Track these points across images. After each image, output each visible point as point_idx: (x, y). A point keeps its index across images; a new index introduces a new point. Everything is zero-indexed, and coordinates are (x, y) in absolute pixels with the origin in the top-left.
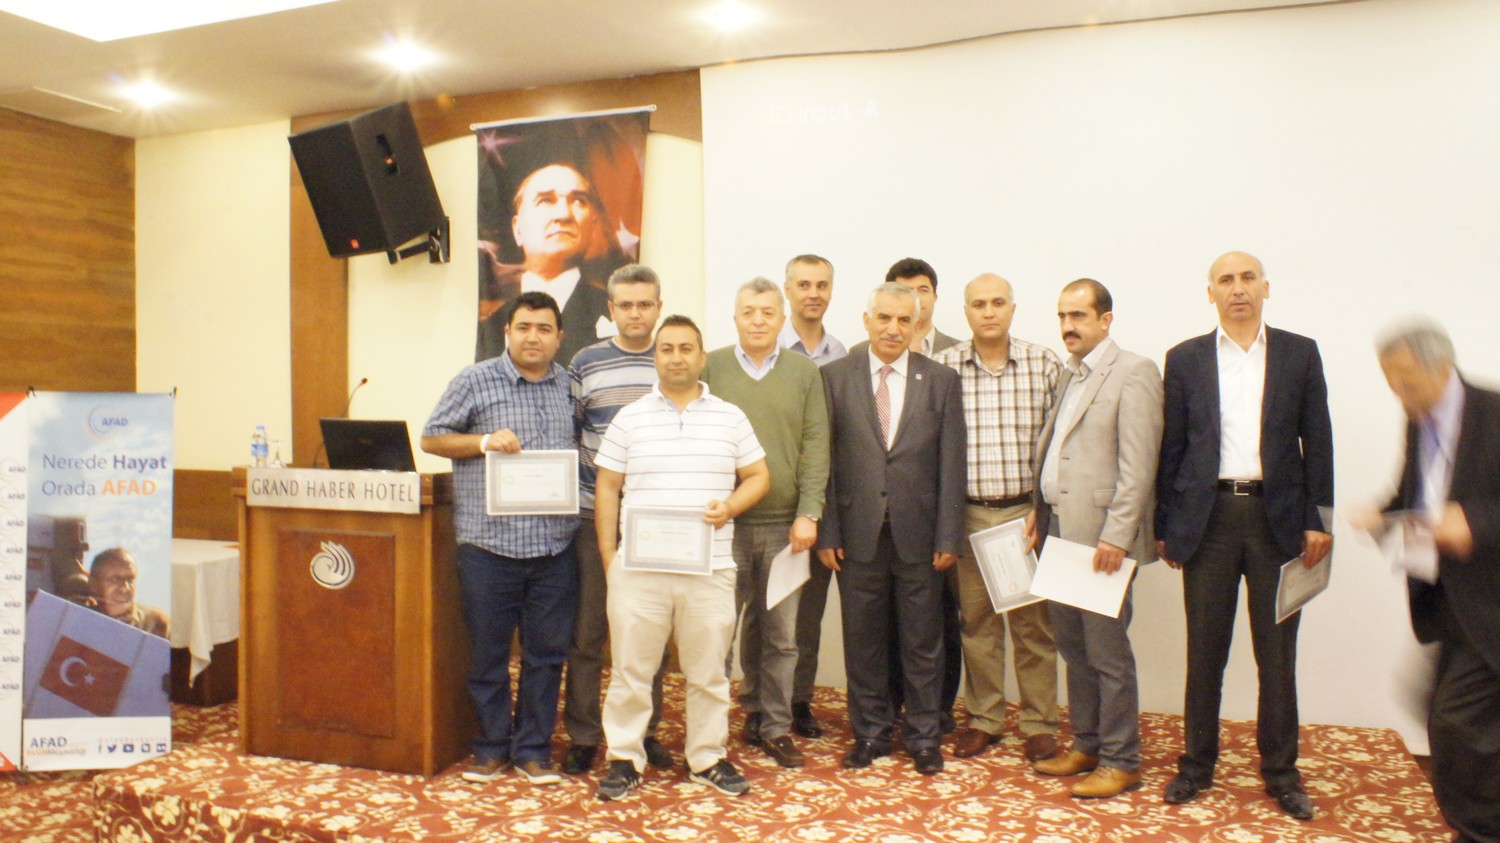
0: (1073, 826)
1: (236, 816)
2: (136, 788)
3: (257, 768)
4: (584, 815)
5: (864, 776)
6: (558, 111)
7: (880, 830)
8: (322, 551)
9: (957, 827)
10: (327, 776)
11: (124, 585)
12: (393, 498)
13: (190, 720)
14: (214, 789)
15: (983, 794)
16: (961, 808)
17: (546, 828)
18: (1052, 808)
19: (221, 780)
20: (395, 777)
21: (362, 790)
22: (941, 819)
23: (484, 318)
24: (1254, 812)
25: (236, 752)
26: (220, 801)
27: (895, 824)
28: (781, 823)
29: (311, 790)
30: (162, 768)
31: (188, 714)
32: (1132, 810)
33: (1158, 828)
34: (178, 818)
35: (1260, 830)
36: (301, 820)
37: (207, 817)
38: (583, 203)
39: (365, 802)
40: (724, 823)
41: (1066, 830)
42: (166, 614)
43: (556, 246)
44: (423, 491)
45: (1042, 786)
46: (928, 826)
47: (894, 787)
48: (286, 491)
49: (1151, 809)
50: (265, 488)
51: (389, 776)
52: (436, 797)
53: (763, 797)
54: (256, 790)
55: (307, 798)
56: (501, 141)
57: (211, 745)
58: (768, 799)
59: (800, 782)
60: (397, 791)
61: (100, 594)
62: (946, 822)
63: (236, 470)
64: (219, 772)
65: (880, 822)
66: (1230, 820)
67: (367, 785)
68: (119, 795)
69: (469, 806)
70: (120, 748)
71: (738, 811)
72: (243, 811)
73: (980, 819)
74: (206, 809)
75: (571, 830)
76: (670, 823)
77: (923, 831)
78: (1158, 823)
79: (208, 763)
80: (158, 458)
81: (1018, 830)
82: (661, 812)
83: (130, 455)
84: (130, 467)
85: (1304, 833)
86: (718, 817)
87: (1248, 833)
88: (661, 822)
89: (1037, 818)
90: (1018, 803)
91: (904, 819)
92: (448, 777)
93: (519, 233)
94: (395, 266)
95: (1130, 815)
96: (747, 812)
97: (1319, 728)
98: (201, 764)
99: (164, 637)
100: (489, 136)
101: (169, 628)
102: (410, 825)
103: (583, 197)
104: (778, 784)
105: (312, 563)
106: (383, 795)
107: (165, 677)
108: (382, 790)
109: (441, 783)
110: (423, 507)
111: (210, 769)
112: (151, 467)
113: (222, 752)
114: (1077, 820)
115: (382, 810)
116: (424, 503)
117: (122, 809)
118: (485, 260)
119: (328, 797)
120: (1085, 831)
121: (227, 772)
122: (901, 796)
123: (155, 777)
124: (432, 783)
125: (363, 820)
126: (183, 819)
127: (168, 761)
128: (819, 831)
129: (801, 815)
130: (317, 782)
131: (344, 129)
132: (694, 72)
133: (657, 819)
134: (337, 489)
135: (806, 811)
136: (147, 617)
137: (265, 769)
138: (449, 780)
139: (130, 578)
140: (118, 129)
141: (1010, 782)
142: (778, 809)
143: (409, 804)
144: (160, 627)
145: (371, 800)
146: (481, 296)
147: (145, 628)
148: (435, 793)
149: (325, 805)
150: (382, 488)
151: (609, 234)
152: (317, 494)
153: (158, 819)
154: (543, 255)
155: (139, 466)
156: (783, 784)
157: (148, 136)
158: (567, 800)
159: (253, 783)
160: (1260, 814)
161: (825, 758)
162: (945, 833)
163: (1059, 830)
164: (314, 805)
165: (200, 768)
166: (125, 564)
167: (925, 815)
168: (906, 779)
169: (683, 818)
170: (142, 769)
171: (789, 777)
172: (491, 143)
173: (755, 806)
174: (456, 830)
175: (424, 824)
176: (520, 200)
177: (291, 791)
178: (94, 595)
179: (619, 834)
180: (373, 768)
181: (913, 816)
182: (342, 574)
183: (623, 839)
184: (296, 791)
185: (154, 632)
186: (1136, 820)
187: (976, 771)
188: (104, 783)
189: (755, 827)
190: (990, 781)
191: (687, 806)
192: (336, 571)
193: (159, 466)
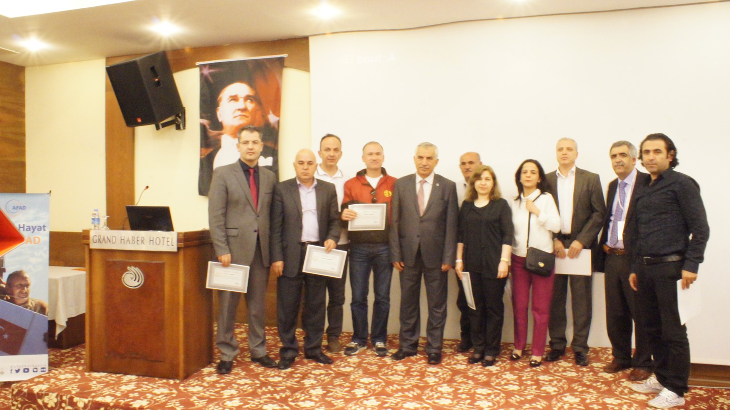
0: (493, 396)
1: (87, 402)
2: (34, 390)
3: (95, 378)
4: (259, 396)
5: (392, 375)
6: (238, 56)
7: (402, 400)
8: (128, 271)
9: (438, 398)
10: (131, 381)
11: (24, 289)
12: (163, 245)
13: (56, 356)
14: (74, 389)
15: (450, 382)
16: (439, 389)
17: (242, 404)
18: (482, 388)
19: (77, 384)
20: (165, 381)
21: (149, 387)
22: (431, 394)
23: (203, 157)
24: (576, 388)
25: (84, 371)
26: (78, 395)
27: (409, 397)
28: (354, 399)
29: (124, 388)
30: (47, 379)
31: (55, 353)
32: (519, 388)
33: (532, 396)
34: (56, 404)
35: (579, 396)
36: (120, 403)
37: (72, 403)
38: (252, 101)
39: (151, 393)
40: (327, 399)
41: (489, 398)
42: (46, 303)
43: (238, 122)
44: (179, 241)
45: (477, 378)
46: (424, 398)
47: (407, 380)
48: (110, 241)
49: (528, 388)
50: (99, 240)
51: (161, 381)
52: (186, 390)
53: (345, 385)
54: (96, 389)
55: (122, 392)
56: (212, 71)
57: (71, 368)
58: (347, 387)
59: (362, 378)
60: (167, 388)
61: (12, 294)
62: (433, 396)
63: (84, 231)
64: (76, 380)
65: (401, 396)
66: (565, 392)
67: (151, 385)
68: (25, 394)
69: (202, 394)
70: (22, 370)
71: (333, 392)
72: (91, 399)
73: (449, 394)
74: (71, 399)
75: (254, 404)
76: (301, 399)
77: (423, 400)
78: (532, 394)
79: (70, 376)
80: (42, 225)
81: (467, 399)
82: (297, 394)
83: (27, 224)
84: (27, 230)
85: (599, 397)
86: (324, 395)
87: (573, 398)
88: (297, 399)
89: (475, 393)
90: (466, 386)
91: (413, 395)
92: (191, 380)
93: (220, 116)
94: (158, 131)
95: (519, 391)
96: (338, 393)
97: (603, 349)
98: (66, 377)
99: (45, 314)
100: (205, 68)
101: (47, 310)
102: (175, 404)
103: (252, 98)
104: (351, 380)
105: (123, 277)
106: (160, 389)
107: (45, 335)
108: (159, 387)
109: (188, 383)
110: (179, 249)
111: (71, 379)
112: (38, 230)
113: (77, 370)
114: (494, 393)
115: (160, 397)
116: (180, 246)
117: (27, 400)
118: (203, 128)
119: (132, 391)
120: (498, 398)
121: (80, 381)
122: (411, 384)
123: (44, 384)
124: (183, 383)
125: (151, 402)
126: (59, 404)
127: (49, 376)
128: (373, 402)
129: (364, 394)
130: (126, 384)
131: (135, 63)
132: (306, 38)
133: (295, 398)
134: (136, 240)
135: (366, 392)
136: (36, 304)
137: (100, 378)
138: (192, 381)
139: (27, 285)
140: (18, 62)
141: (461, 377)
142: (353, 391)
143: (173, 393)
144: (42, 309)
145: (153, 392)
146: (201, 147)
147: (35, 311)
148: (185, 388)
149: (131, 395)
150: (158, 239)
151: (264, 116)
152: (125, 242)
153: (45, 405)
154: (232, 126)
155: (32, 230)
156: (354, 379)
157: (33, 65)
158: (250, 390)
159: (94, 385)
160: (578, 389)
161: (373, 366)
162: (433, 401)
163: (486, 399)
164: (126, 395)
165: (66, 379)
166: (25, 279)
167: (423, 393)
168: (412, 376)
169: (307, 396)
170: (36, 380)
171: (357, 376)
172: (206, 72)
173: (341, 390)
174: (197, 405)
175: (182, 403)
176: (221, 100)
177: (113, 389)
178: (8, 294)
179: (277, 405)
180: (154, 376)
181: (417, 393)
182: (138, 281)
183: (279, 408)
184: (115, 388)
185: (39, 312)
186: (522, 393)
187: (445, 372)
188: (17, 387)
189: (343, 400)
190: (453, 376)
191: (309, 391)
192: (135, 280)
193: (42, 230)
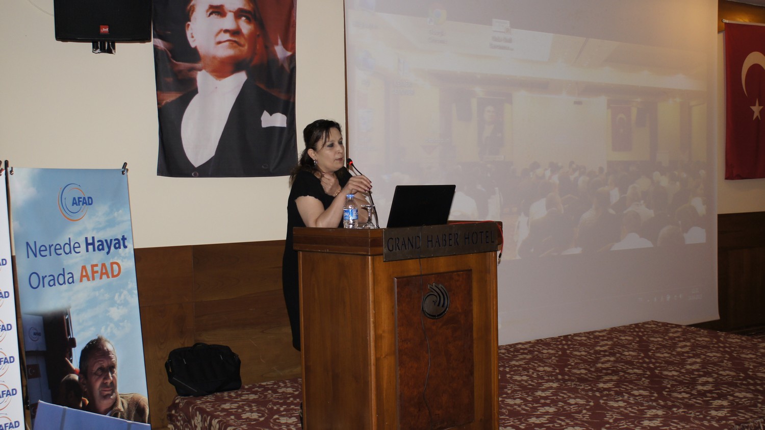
11: (107, 377)
12: (482, 242)
23: (161, 106)
42: (144, 397)
43: (226, 52)
50: (397, 245)
80: (120, 237)
101: (147, 411)
103: (250, 16)
112: (116, 248)
118: (160, 56)
134: (447, 240)
136: (129, 405)
139: (112, 368)
144: (140, 412)
147: (129, 417)
150: (474, 235)
152: (434, 245)
154: (214, 58)
155: (106, 249)
166: (106, 354)
176: (193, 9)
182: (443, 306)
185: (136, 419)
192: (439, 305)
193: (122, 247)
